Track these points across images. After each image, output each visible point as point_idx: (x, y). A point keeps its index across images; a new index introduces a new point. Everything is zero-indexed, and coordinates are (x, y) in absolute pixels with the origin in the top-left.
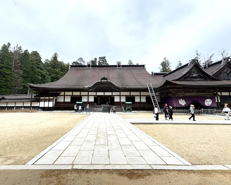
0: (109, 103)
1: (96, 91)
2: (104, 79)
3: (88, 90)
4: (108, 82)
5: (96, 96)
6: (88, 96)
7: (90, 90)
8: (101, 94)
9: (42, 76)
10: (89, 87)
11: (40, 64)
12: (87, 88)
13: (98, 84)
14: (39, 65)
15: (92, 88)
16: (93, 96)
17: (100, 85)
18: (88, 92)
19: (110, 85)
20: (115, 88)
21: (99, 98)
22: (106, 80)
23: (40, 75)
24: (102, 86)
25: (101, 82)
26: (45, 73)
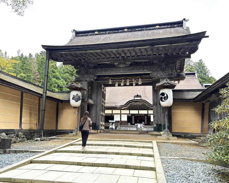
0: (146, 123)
1: (130, 109)
2: (138, 96)
3: (120, 108)
4: (141, 100)
5: (130, 115)
6: (121, 114)
7: (122, 108)
8: (135, 112)
9: (59, 87)
10: (122, 105)
11: (56, 71)
12: (120, 106)
13: (131, 102)
14: (55, 73)
15: (125, 107)
16: (126, 115)
17: (133, 103)
18: (121, 110)
19: (144, 103)
20: (150, 106)
21: (133, 117)
22: (140, 97)
23: (57, 86)
24: (136, 104)
25: (134, 100)
26: (62, 83)
